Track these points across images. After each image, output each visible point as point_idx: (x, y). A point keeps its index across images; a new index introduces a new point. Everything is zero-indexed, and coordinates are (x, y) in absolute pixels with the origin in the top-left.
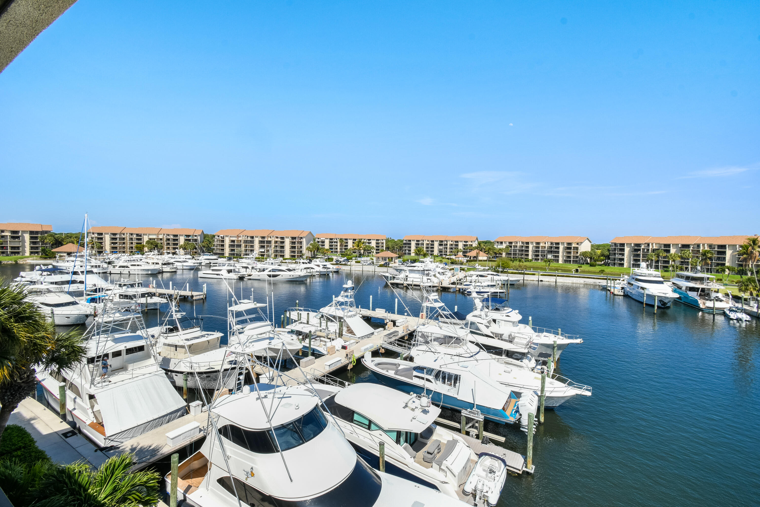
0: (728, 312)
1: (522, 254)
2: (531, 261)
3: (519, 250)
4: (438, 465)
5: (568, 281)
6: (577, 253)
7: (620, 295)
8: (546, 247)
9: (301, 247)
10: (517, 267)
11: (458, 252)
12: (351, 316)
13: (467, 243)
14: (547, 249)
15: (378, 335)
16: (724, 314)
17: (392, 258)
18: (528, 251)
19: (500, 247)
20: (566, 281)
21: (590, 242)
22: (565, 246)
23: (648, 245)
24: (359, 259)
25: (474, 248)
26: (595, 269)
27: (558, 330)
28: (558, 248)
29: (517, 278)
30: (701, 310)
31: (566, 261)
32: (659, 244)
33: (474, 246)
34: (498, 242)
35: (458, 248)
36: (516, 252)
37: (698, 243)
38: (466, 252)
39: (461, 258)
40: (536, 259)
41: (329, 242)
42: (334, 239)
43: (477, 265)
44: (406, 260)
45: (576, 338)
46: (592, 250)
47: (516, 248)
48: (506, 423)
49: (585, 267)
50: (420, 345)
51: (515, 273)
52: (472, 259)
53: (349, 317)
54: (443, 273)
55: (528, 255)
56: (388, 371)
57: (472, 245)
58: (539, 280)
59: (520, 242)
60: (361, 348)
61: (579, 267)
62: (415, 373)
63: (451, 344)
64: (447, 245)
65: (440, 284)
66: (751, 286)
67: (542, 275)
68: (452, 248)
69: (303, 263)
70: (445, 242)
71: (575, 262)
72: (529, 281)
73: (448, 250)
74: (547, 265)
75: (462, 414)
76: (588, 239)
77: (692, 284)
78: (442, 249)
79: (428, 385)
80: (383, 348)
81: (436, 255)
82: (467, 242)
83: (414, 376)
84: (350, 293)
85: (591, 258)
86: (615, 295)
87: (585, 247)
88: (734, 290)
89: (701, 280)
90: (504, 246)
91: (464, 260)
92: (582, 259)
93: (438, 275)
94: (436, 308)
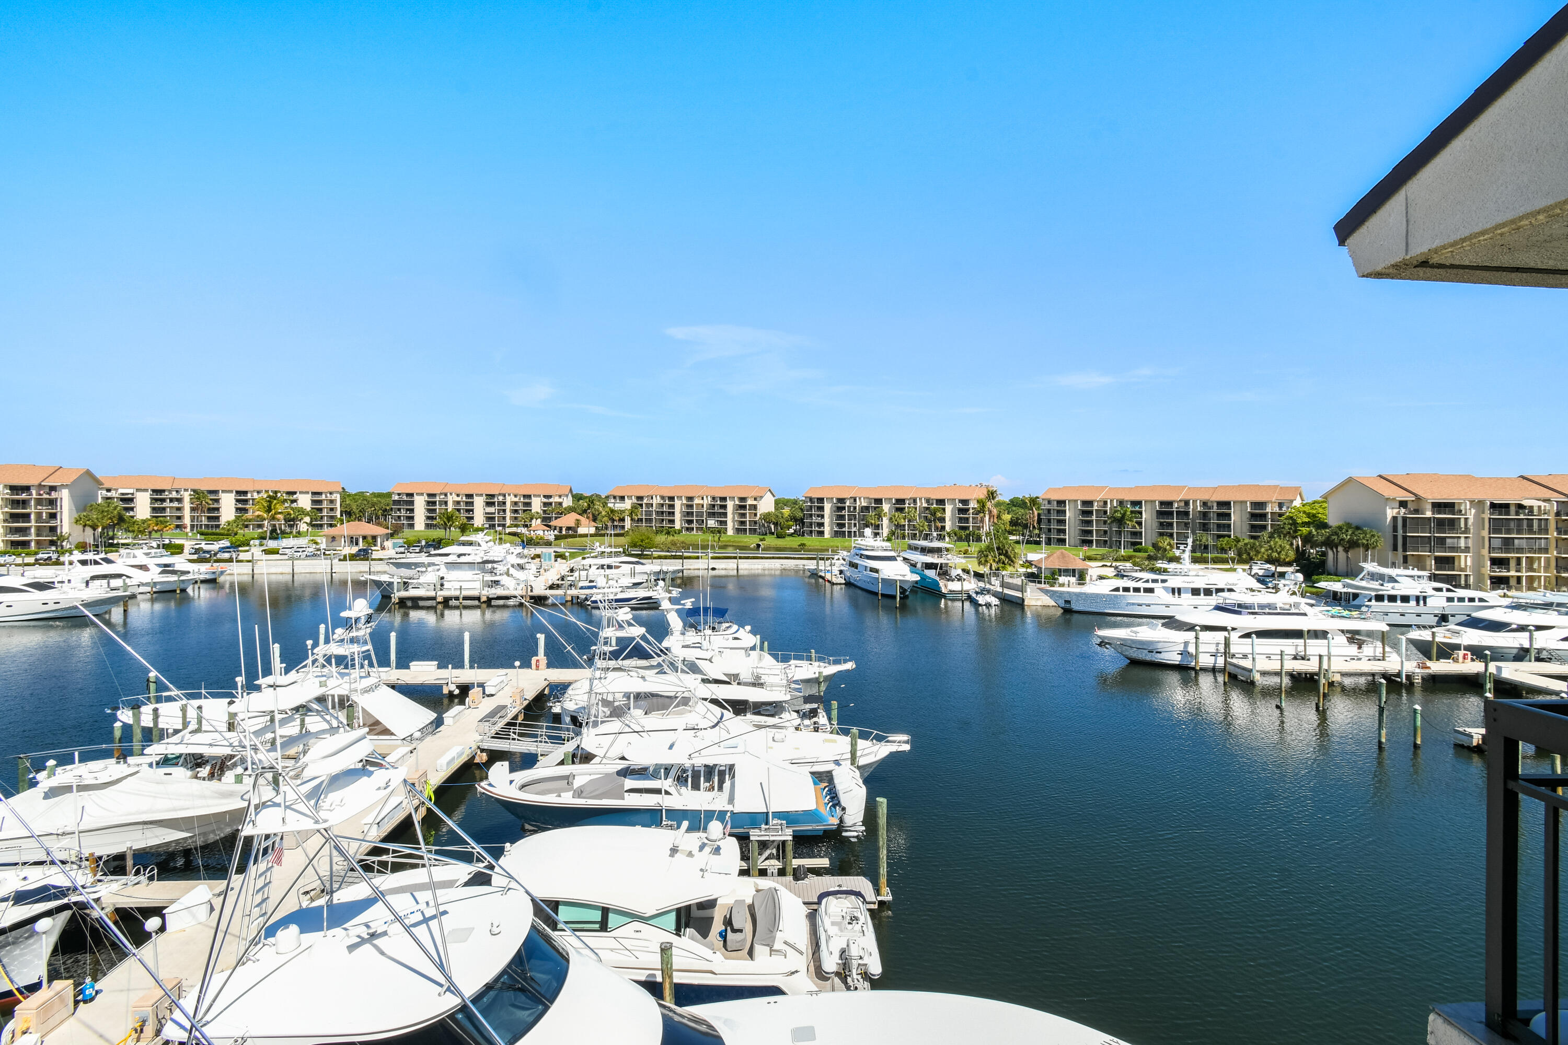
0: (974, 595)
1: (663, 520)
2: (679, 533)
3: (657, 513)
4: (768, 945)
5: (756, 567)
6: (756, 515)
7: (840, 584)
8: (705, 506)
9: (53, 516)
10: (670, 545)
11: (532, 519)
12: (367, 691)
13: (551, 500)
14: (707, 509)
15: (455, 723)
16: (970, 598)
17: (374, 538)
18: (673, 513)
19: (619, 506)
20: (753, 567)
21: (774, 496)
22: (737, 502)
23: (855, 500)
24: (272, 544)
25: (565, 509)
26: (785, 543)
27: (810, 652)
28: (725, 507)
29: (676, 566)
30: (943, 596)
31: (738, 531)
32: (868, 498)
33: (565, 505)
34: (615, 497)
35: (531, 510)
36: (651, 515)
37: (914, 496)
38: (550, 519)
39: (538, 529)
40: (688, 529)
41: (152, 499)
42: (170, 491)
43: (598, 544)
44: (415, 541)
45: (845, 661)
46: (776, 509)
47: (651, 509)
48: (825, 831)
49: (771, 541)
50: (602, 722)
51: (666, 557)
52: (564, 532)
53: (366, 692)
54: (521, 567)
55: (672, 521)
56: (560, 796)
57: (560, 504)
58: (710, 567)
59: (658, 497)
60: (439, 762)
61: (761, 540)
62: (629, 783)
63: (675, 707)
64: (504, 503)
65: (529, 590)
66: (990, 557)
67: (712, 558)
68: (516, 511)
69: (84, 563)
70: (501, 498)
71: (753, 531)
72: (692, 571)
73: (508, 514)
74: (716, 539)
75: (752, 838)
76: (770, 490)
77: (929, 559)
78: (494, 513)
79: (668, 802)
80: (482, 750)
81: (480, 526)
82: (550, 497)
83: (626, 791)
84: (363, 631)
85: (776, 524)
86: (833, 584)
87: (766, 506)
88: (973, 566)
89: (938, 551)
90: (627, 505)
91: (550, 535)
92: (763, 525)
93: (512, 571)
94: (634, 639)
